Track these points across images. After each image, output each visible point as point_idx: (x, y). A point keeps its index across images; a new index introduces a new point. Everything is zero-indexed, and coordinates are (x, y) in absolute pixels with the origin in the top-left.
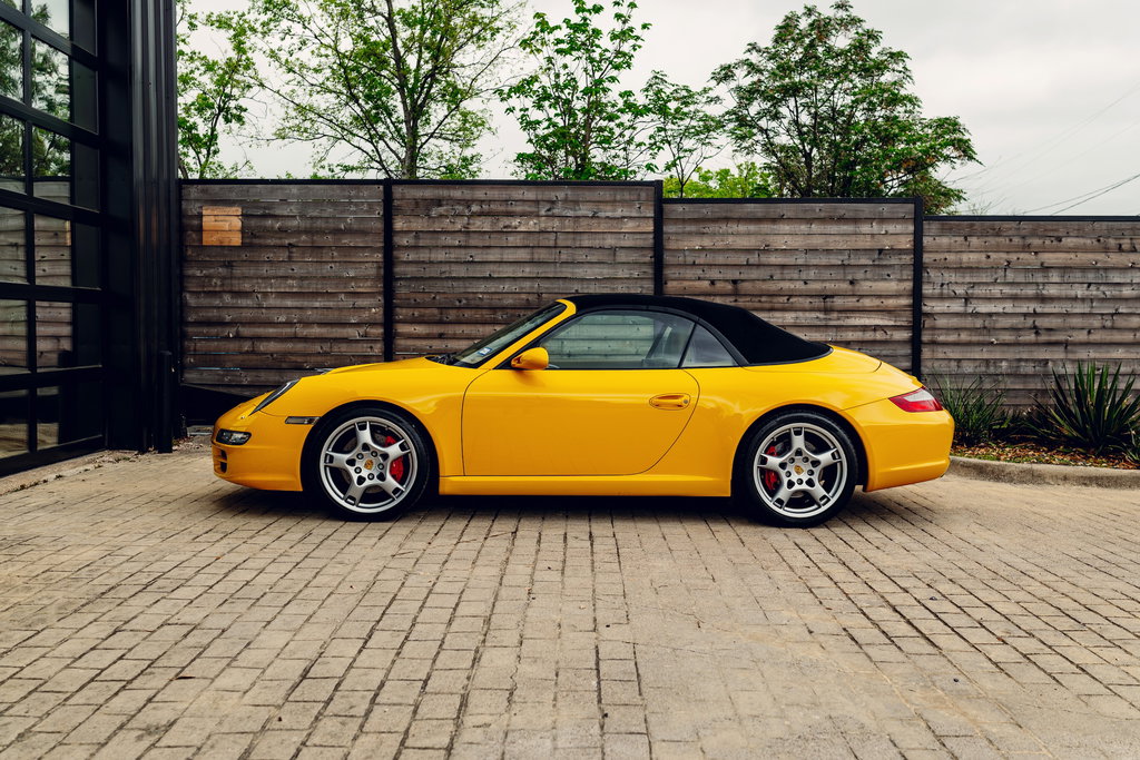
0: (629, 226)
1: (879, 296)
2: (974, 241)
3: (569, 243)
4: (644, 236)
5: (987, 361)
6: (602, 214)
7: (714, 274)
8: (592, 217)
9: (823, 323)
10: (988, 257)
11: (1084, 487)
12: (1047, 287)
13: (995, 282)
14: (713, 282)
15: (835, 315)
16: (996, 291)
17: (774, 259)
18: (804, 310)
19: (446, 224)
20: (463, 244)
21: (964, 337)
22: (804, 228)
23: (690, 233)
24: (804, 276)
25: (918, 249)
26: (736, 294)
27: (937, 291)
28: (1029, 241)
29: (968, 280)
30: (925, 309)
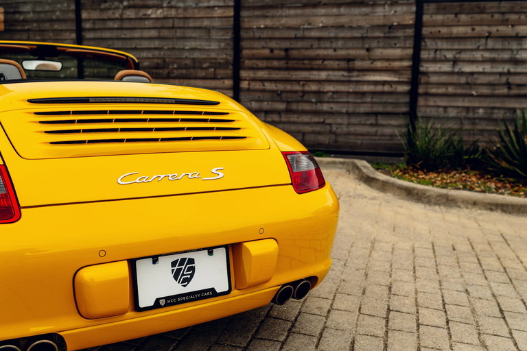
0: (218, 12)
1: (388, 60)
2: (463, 17)
3: (181, 25)
4: (227, 19)
5: (467, 109)
6: (201, 5)
7: (273, 44)
8: (195, 8)
9: (347, 79)
10: (473, 29)
11: (488, 212)
12: (520, 52)
13: (478, 49)
14: (272, 50)
15: (355, 73)
16: (478, 55)
17: (314, 34)
18: (333, 70)
19: (110, 14)
20: (119, 27)
21: (451, 90)
22: (335, 11)
23: (258, 17)
24: (334, 45)
25: (419, 24)
26: (287, 58)
27: (432, 55)
28: (507, 16)
29: (456, 47)
30: (422, 69)
